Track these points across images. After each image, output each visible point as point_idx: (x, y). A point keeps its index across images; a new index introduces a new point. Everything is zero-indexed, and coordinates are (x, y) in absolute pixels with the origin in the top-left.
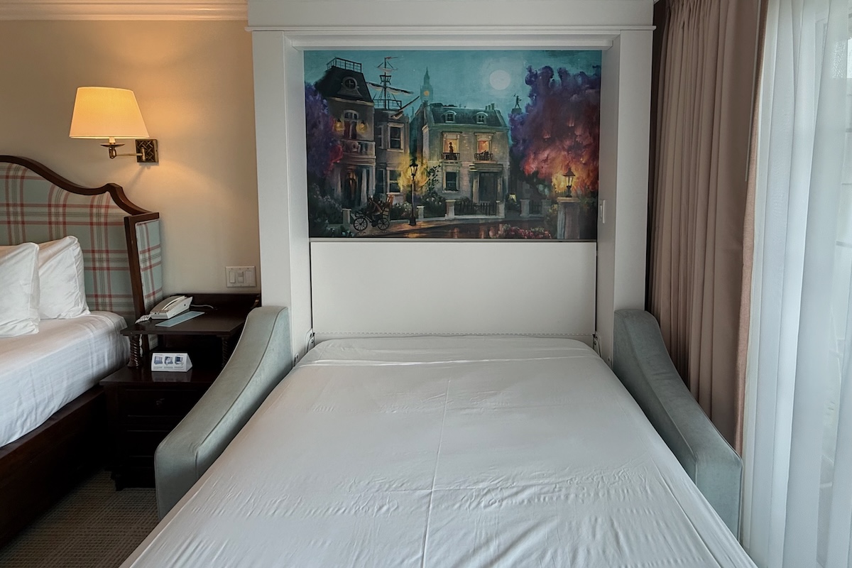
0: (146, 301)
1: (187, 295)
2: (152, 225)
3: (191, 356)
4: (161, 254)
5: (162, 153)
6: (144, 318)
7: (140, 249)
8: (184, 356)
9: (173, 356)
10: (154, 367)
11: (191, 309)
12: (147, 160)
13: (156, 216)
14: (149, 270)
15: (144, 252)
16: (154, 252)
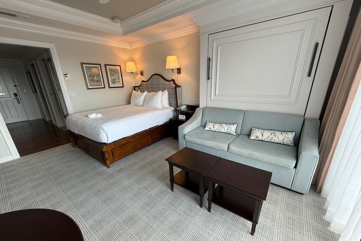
0: (178, 105)
1: (186, 105)
2: (180, 88)
3: (186, 116)
4: (181, 95)
5: (182, 71)
6: (178, 108)
7: (177, 94)
8: (184, 116)
9: (183, 116)
10: (179, 117)
11: (186, 108)
12: (179, 73)
13: (180, 86)
15: (178, 94)
16: (180, 95)
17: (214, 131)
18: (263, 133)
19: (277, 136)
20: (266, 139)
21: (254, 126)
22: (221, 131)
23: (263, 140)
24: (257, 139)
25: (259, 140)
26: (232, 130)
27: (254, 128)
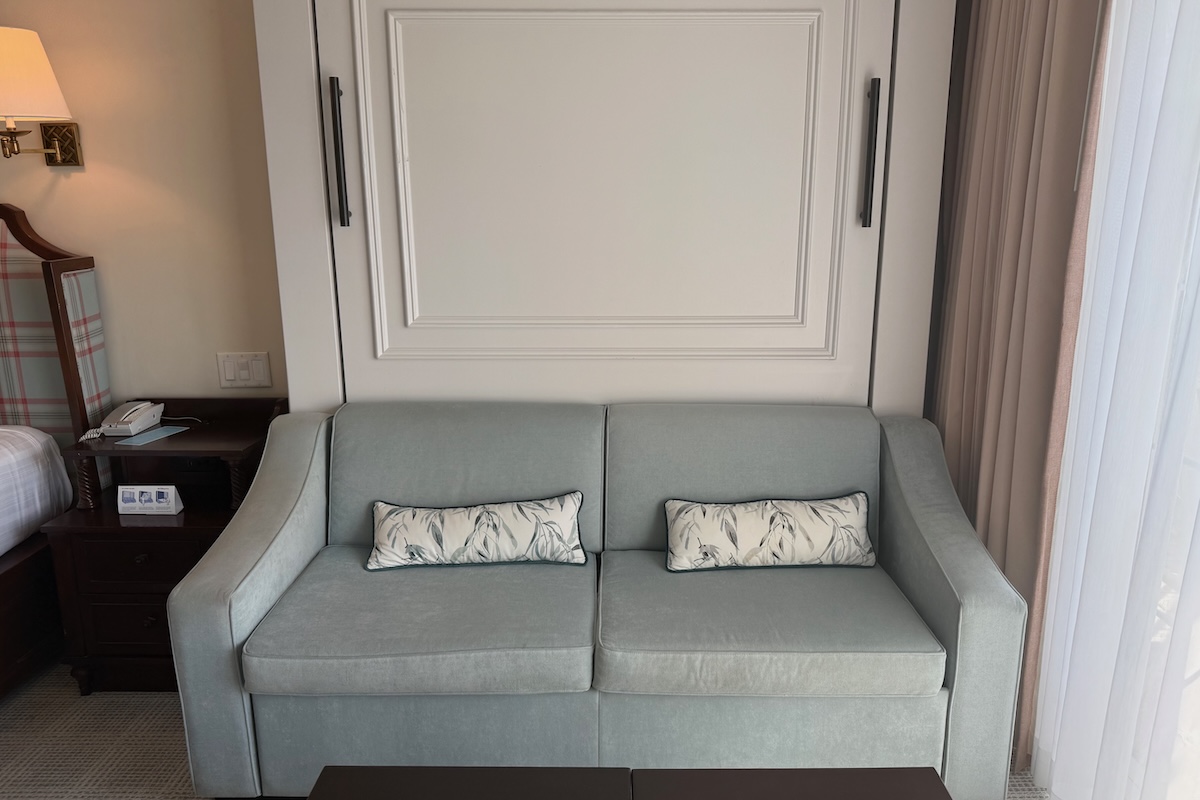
0: (88, 408)
1: (155, 401)
2: (85, 276)
4: (102, 331)
6: (91, 434)
7: (71, 319)
8: (171, 491)
9: (153, 490)
10: (123, 507)
11: (163, 423)
12: (65, 162)
13: (88, 263)
14: (88, 356)
15: (77, 324)
16: (92, 326)
17: (440, 565)
18: (731, 522)
19: (801, 528)
20: (754, 552)
21: (672, 492)
22: (492, 556)
23: (741, 562)
24: (711, 563)
25: (721, 564)
26: (560, 538)
27: (679, 504)
